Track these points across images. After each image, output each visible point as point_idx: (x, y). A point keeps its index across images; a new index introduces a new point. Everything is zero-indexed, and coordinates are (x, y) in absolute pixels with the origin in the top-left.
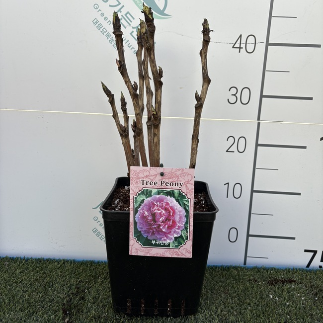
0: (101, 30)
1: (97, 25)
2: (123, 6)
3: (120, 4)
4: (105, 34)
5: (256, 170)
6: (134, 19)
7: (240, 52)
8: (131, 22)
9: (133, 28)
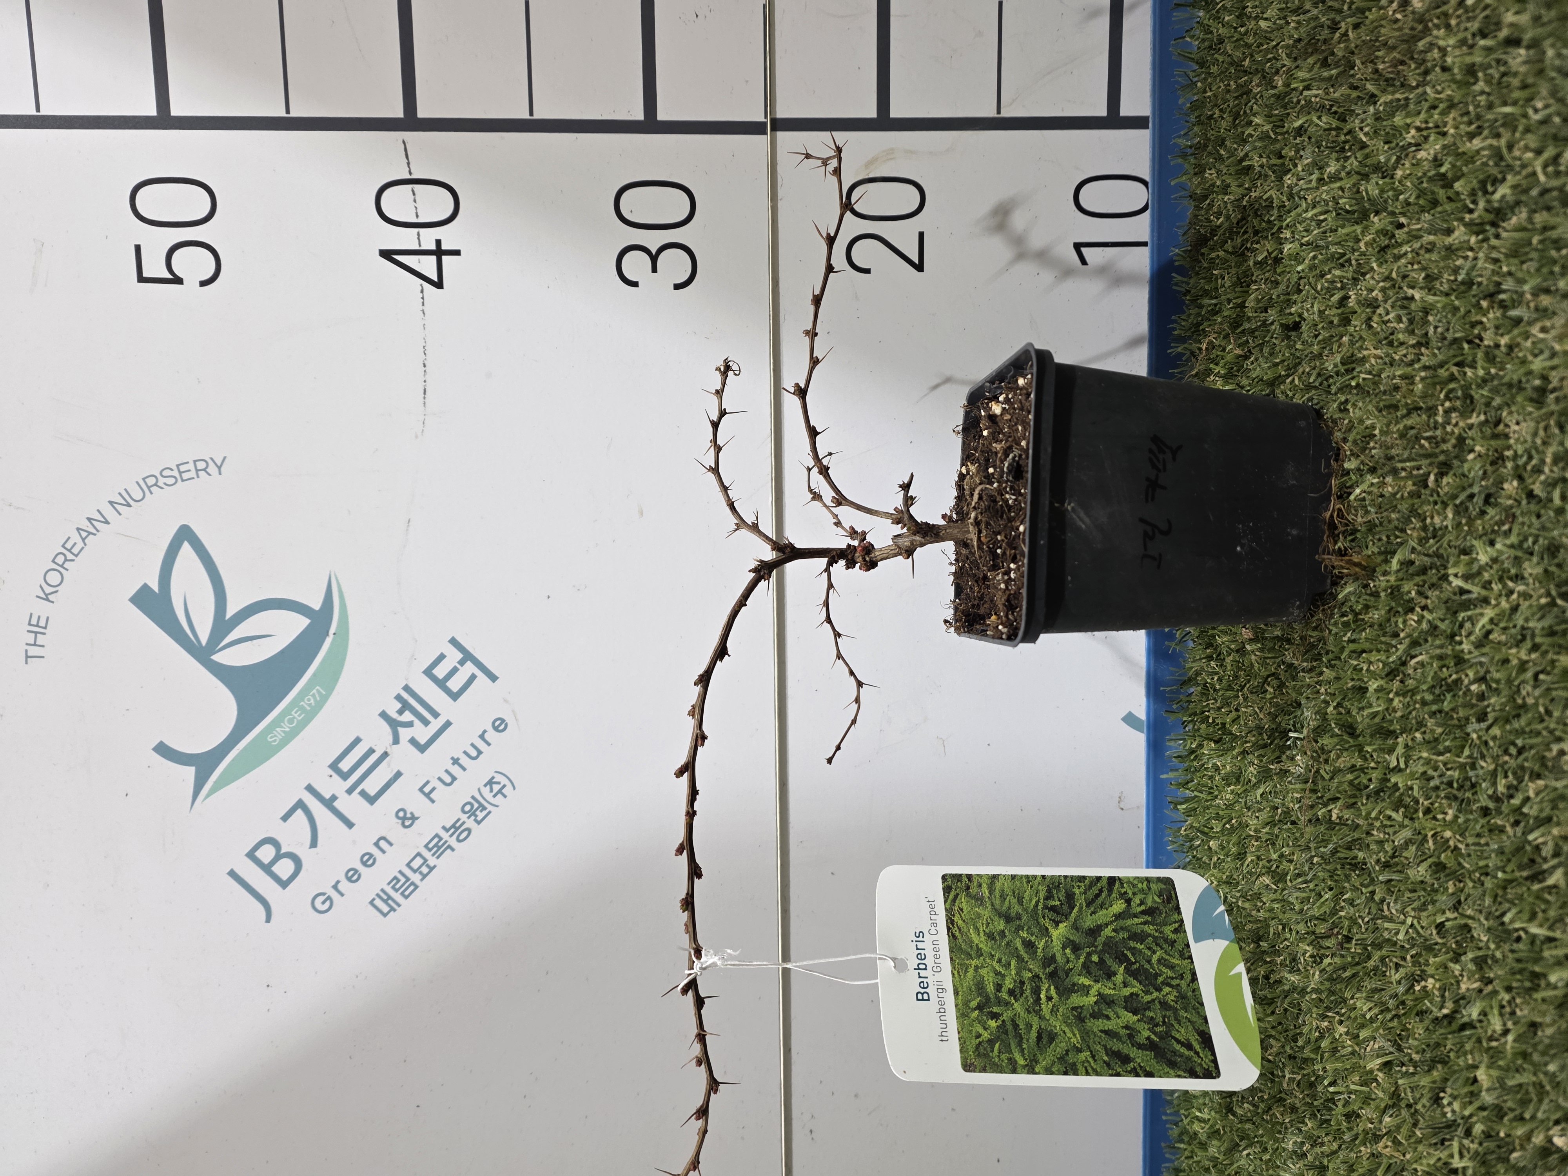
0: (415, 878)
1: (397, 896)
2: (310, 789)
3: (300, 805)
4: (432, 861)
5: (1006, 113)
6: (357, 741)
7: (457, 253)
8: (371, 751)
9: (396, 741)
